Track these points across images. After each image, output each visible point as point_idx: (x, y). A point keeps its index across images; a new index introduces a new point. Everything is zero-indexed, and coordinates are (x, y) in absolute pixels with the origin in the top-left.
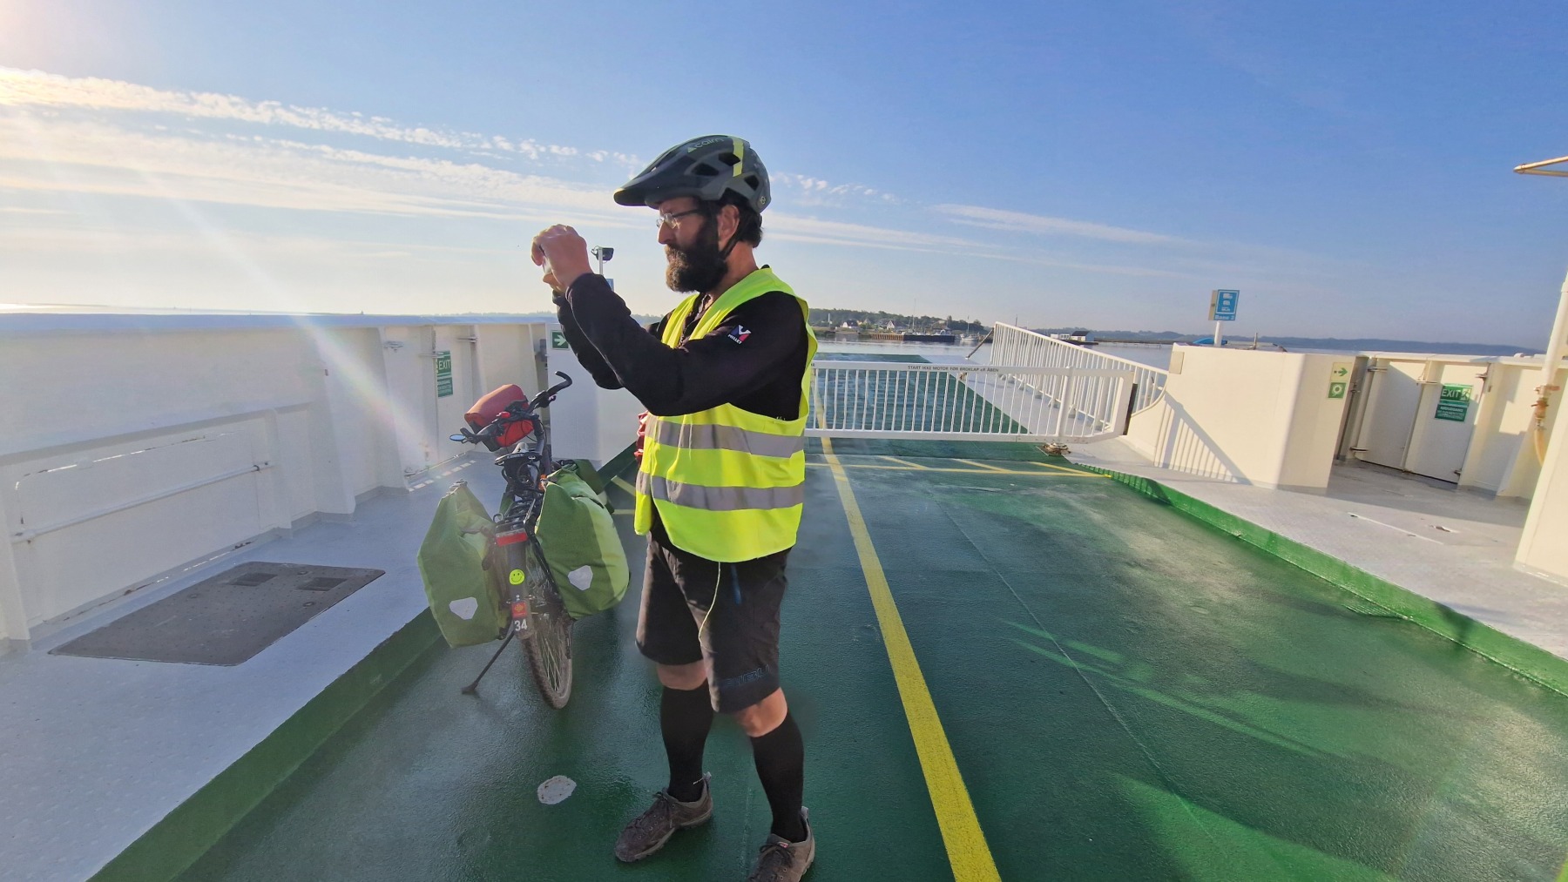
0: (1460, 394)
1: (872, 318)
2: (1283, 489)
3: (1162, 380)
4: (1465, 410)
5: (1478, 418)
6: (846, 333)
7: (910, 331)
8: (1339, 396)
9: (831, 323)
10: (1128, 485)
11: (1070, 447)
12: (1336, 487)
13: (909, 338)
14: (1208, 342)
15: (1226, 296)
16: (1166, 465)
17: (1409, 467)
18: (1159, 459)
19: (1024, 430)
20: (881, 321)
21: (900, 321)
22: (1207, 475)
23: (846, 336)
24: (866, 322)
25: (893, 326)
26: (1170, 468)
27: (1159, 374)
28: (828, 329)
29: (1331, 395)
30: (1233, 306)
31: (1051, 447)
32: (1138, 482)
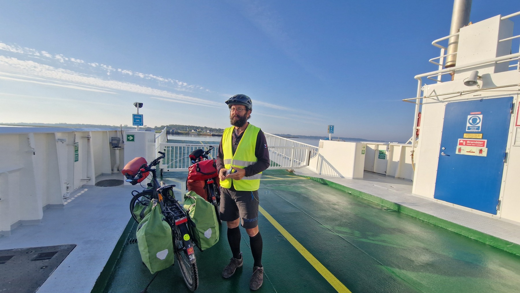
0: (383, 152)
1: (202, 129)
2: (354, 179)
3: (317, 150)
4: (385, 156)
5: (388, 157)
6: (193, 133)
7: (214, 133)
8: (364, 154)
9: (188, 130)
10: (316, 180)
11: (295, 170)
12: (365, 178)
13: (213, 135)
14: (328, 139)
15: (331, 127)
16: (320, 174)
17: (374, 171)
18: (318, 172)
19: (279, 166)
20: (205, 130)
21: (211, 130)
22: (333, 176)
23: (193, 134)
24: (200, 130)
25: (209, 131)
26: (322, 174)
27: (316, 148)
28: (186, 132)
29: (362, 154)
30: (333, 130)
31: (289, 170)
32: (319, 179)
